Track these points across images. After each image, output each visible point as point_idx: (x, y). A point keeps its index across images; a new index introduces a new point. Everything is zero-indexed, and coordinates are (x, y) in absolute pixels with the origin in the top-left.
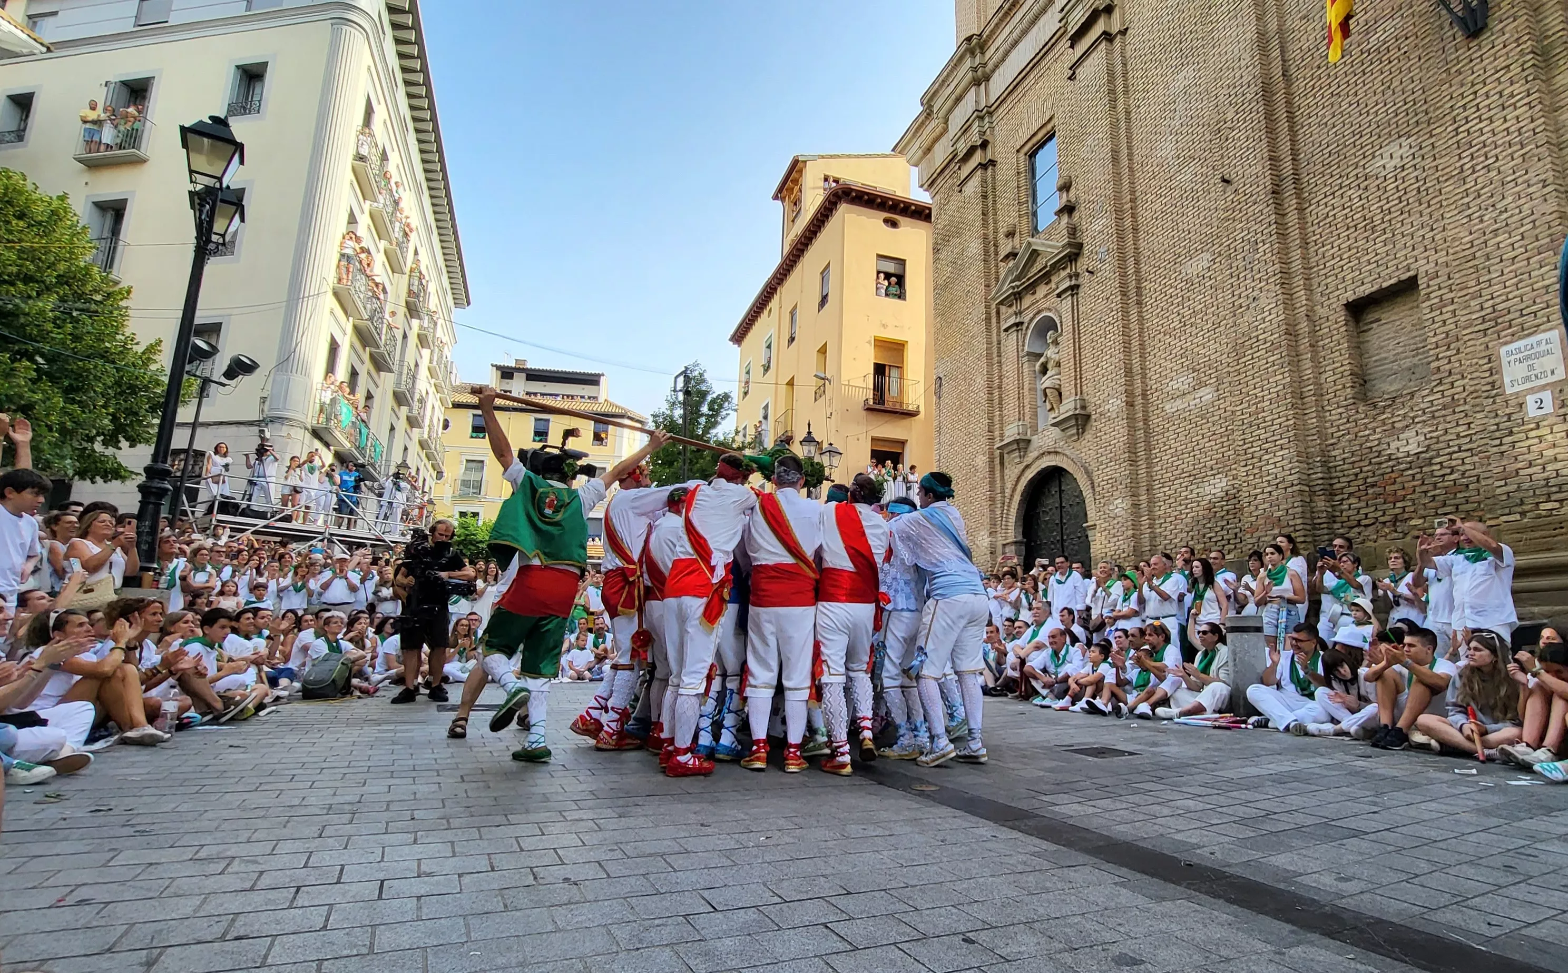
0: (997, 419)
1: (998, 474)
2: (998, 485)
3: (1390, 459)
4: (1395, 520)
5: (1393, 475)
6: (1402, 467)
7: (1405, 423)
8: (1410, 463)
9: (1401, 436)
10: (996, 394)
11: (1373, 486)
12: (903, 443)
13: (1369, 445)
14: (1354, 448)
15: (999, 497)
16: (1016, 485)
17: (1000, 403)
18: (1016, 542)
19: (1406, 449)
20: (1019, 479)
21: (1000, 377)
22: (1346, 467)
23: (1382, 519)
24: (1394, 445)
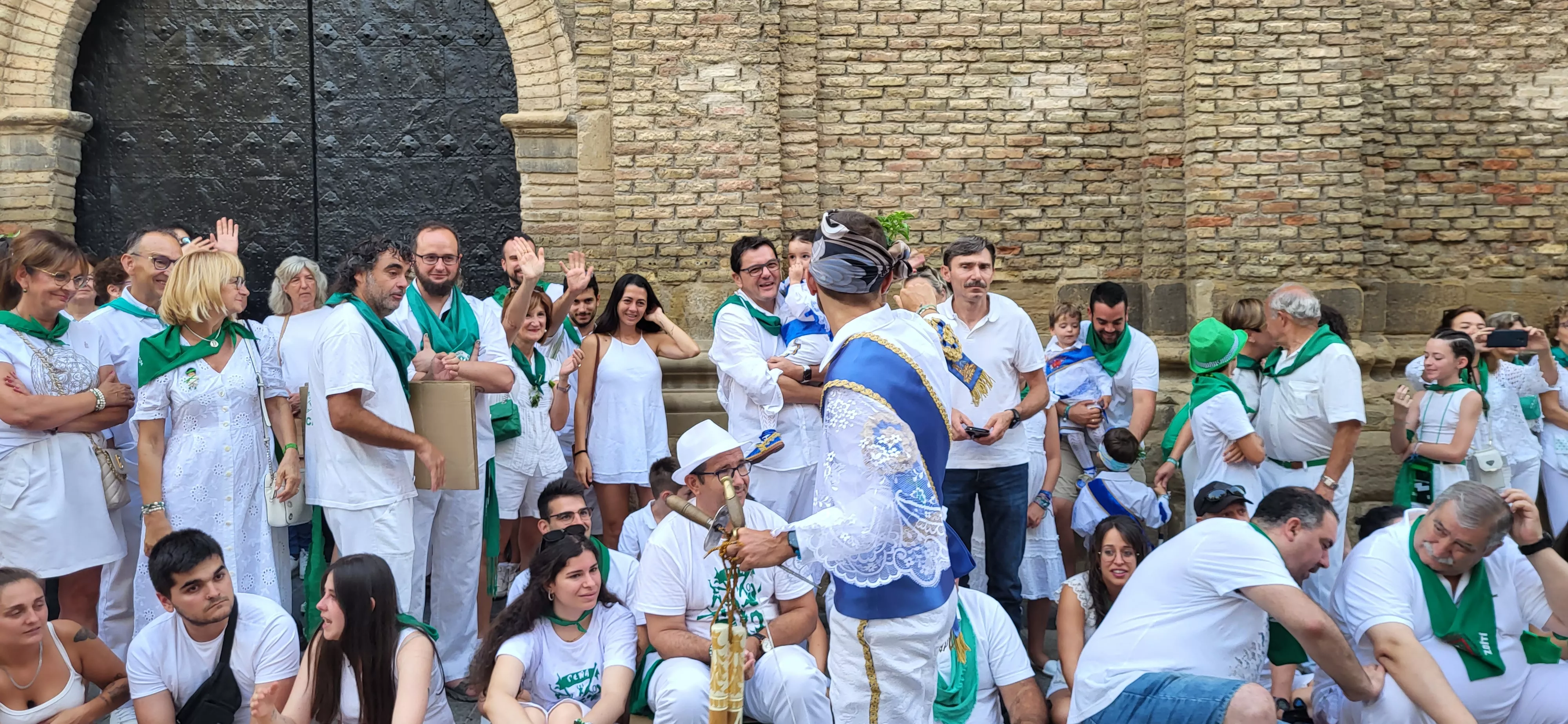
3: (1515, 119)
4: (1514, 239)
5: (1519, 151)
6: (1538, 138)
7: (1552, 53)
8: (1553, 133)
9: (1541, 77)
11: (1472, 164)
13: (1473, 79)
14: (1440, 79)
18: (64, 123)
19: (1547, 105)
22: (1418, 113)
23: (1488, 234)
24: (1524, 91)
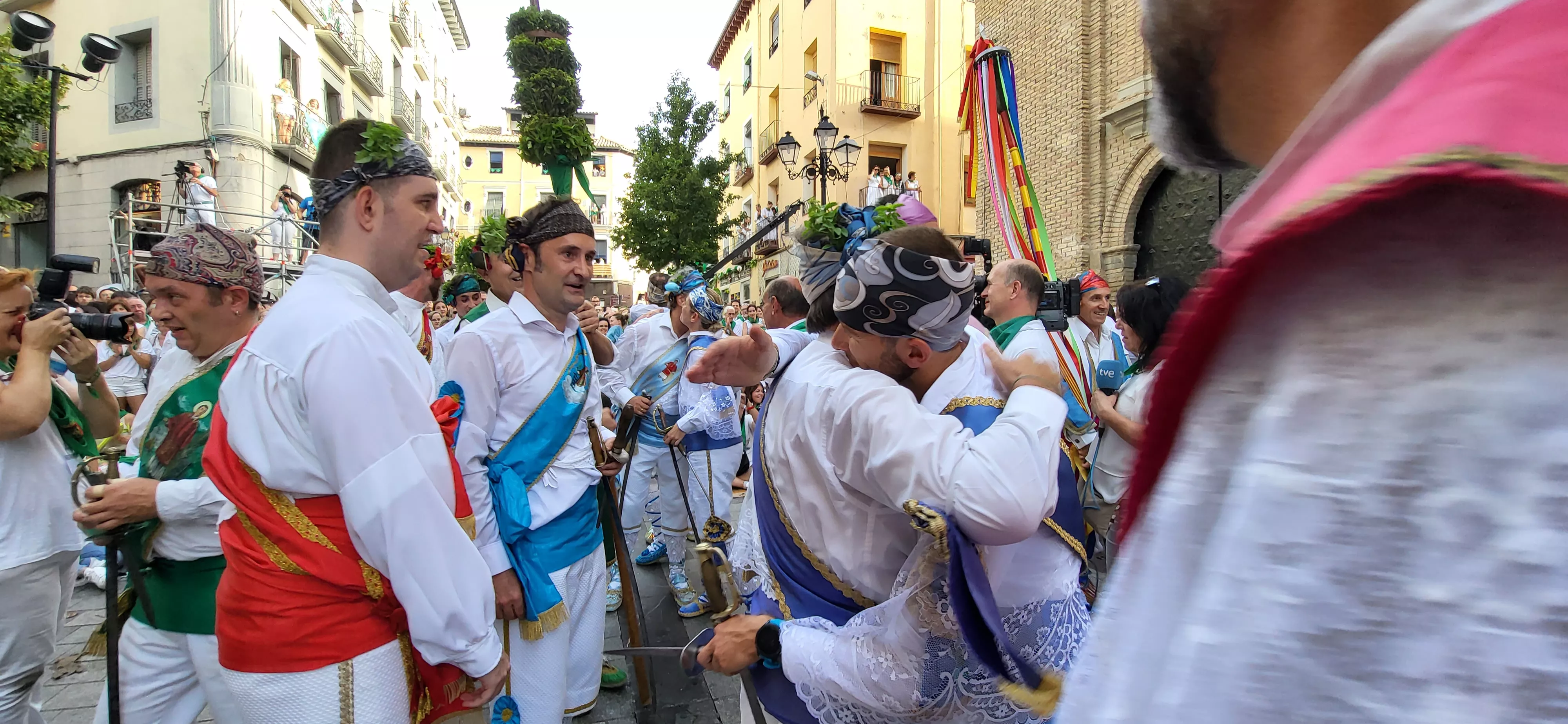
0: (1096, 80)
1: (1096, 158)
2: (1097, 171)
10: (1096, 43)
12: (900, 148)
15: (1097, 189)
16: (1132, 170)
17: (1103, 56)
18: (1127, 250)
20: (1139, 160)
21: (1104, 19)
